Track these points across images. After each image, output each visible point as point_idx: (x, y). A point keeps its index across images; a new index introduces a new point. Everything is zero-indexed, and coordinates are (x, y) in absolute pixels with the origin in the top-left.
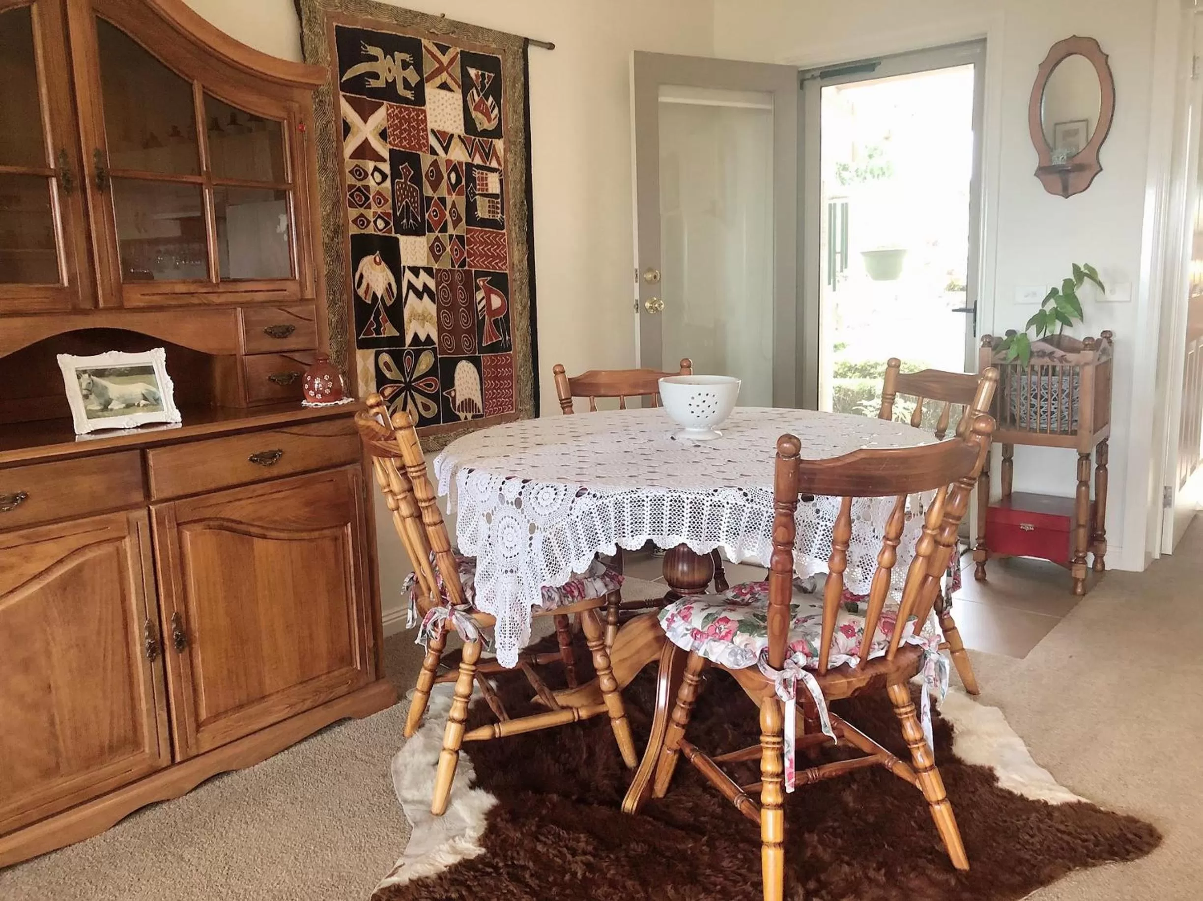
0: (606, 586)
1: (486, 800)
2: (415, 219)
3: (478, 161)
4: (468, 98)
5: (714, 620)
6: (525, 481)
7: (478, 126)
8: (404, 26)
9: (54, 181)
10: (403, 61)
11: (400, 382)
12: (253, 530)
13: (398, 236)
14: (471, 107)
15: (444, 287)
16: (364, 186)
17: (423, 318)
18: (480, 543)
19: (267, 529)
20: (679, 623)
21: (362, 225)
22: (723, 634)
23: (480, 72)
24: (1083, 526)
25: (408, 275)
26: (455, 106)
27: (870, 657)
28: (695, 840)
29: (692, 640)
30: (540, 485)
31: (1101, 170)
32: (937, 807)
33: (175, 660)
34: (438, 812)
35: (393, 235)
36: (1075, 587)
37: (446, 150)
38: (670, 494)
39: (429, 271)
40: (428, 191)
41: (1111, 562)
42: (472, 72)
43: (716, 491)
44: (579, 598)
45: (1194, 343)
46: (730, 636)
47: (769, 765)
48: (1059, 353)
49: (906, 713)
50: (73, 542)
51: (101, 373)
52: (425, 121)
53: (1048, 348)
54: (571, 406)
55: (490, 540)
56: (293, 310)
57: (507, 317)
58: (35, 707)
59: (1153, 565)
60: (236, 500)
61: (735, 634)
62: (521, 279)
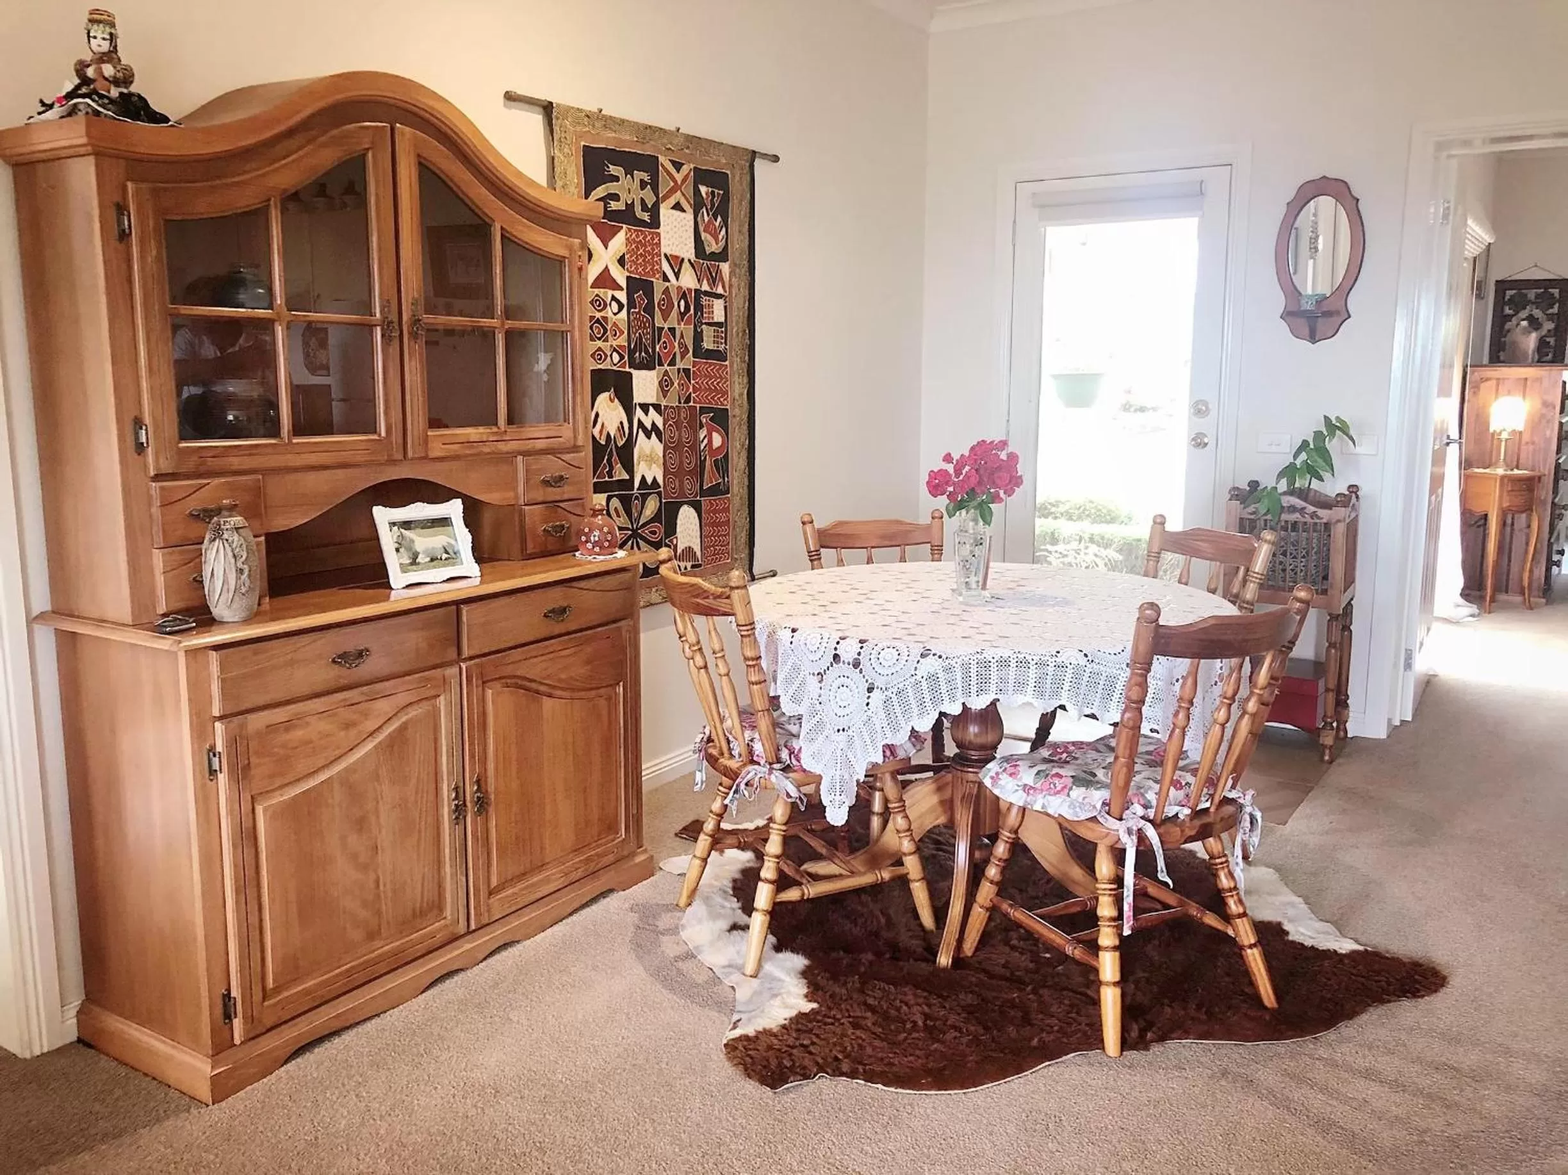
0: (914, 746)
1: (799, 961)
2: (647, 352)
3: (705, 287)
4: (699, 219)
5: (1047, 775)
6: (862, 642)
7: (707, 248)
8: (643, 143)
9: (379, 328)
10: (642, 181)
11: (628, 529)
12: (542, 688)
13: (632, 370)
14: (701, 228)
15: (670, 425)
16: (603, 318)
17: (650, 460)
18: (806, 703)
19: (554, 687)
20: (1005, 779)
21: (600, 359)
22: (1059, 788)
23: (710, 190)
24: (1332, 690)
25: (639, 413)
26: (687, 228)
27: (1198, 808)
28: (1020, 990)
29: (1025, 795)
30: (880, 645)
31: (1349, 317)
32: (1249, 951)
33: (474, 822)
34: (752, 973)
35: (627, 369)
36: (1323, 754)
37: (677, 275)
38: (1015, 656)
39: (657, 407)
40: (659, 322)
41: (1353, 729)
42: (703, 190)
43: (1058, 652)
44: (891, 758)
45: (1433, 497)
46: (1066, 791)
47: (1106, 909)
48: (1311, 509)
49: (1222, 863)
50: (402, 699)
51: (407, 525)
52: (659, 244)
53: (1298, 502)
54: (820, 559)
55: (820, 699)
56: (567, 457)
57: (726, 457)
58: (364, 868)
59: (1395, 731)
60: (531, 657)
61: (1071, 789)
62: (741, 416)
